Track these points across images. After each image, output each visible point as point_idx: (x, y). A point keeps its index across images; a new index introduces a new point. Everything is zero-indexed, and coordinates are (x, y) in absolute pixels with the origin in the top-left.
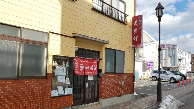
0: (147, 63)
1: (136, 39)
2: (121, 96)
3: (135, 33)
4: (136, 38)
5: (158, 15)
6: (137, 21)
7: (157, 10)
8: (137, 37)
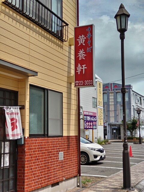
0: (85, 117)
1: (82, 70)
2: (57, 184)
3: (80, 59)
4: (84, 68)
5: (119, 28)
6: (83, 36)
7: (118, 18)
8: (84, 66)
